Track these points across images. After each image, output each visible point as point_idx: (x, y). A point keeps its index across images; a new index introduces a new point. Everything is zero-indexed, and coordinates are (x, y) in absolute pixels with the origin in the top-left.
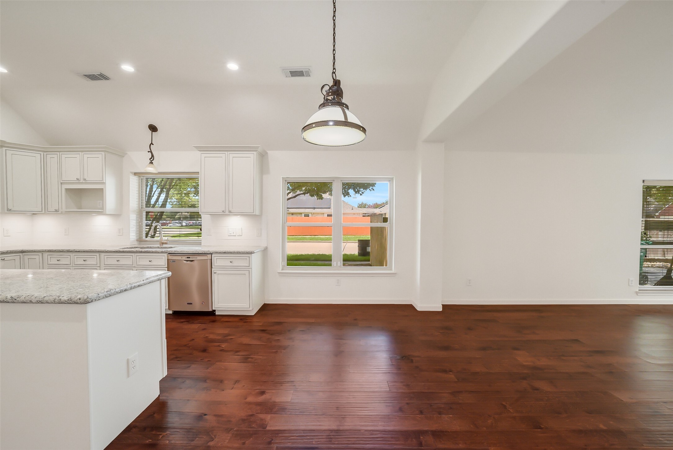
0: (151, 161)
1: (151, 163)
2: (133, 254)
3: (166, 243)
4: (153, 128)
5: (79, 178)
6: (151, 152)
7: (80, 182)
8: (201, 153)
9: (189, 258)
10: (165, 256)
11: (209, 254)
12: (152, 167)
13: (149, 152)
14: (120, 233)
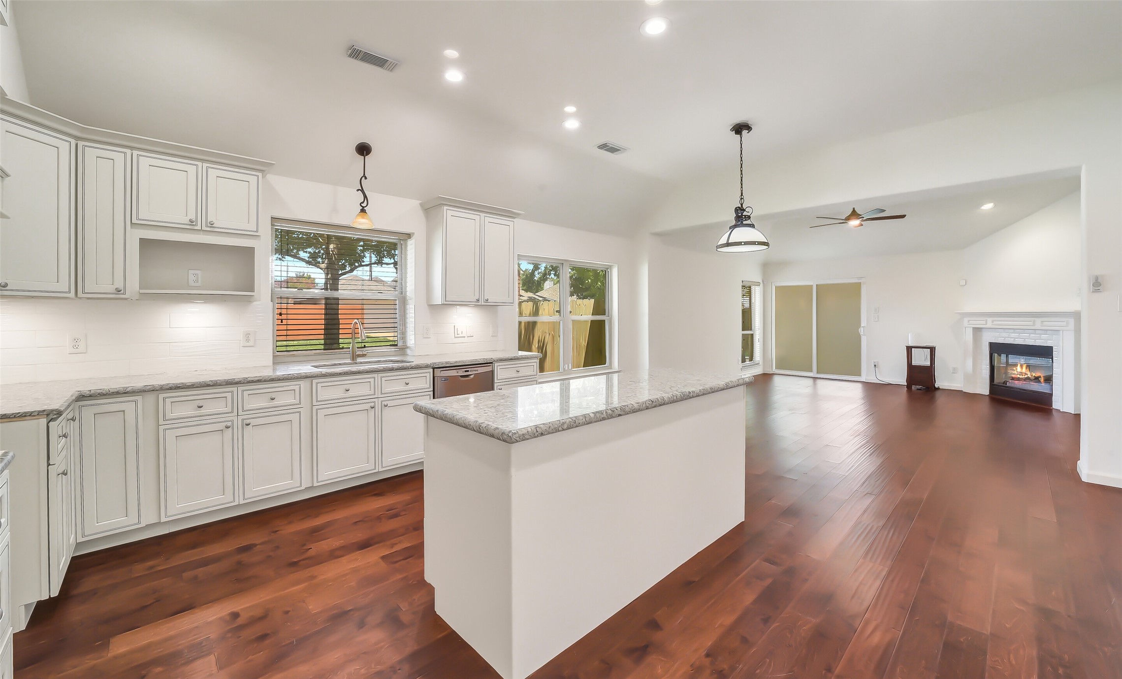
0: (363, 208)
1: (363, 210)
2: (375, 375)
4: (363, 150)
5: (194, 220)
6: (362, 190)
7: (196, 228)
8: (445, 208)
9: (468, 371)
10: (430, 372)
11: (492, 363)
12: (366, 219)
13: (358, 190)
14: (248, 340)
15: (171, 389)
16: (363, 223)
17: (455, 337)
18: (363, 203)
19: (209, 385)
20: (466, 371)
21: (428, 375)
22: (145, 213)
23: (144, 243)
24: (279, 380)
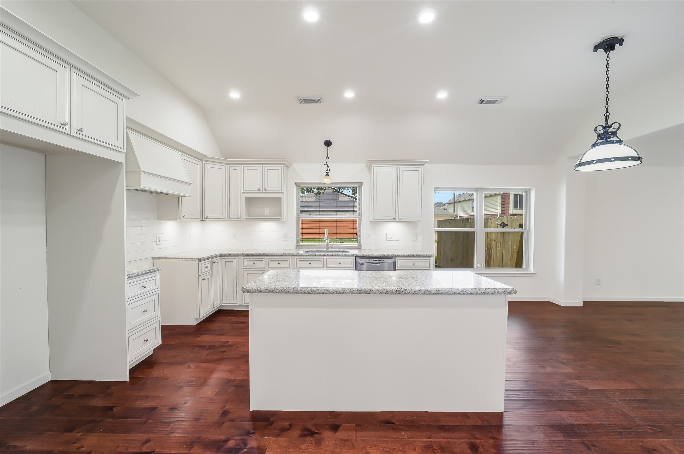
0: (327, 173)
1: (327, 175)
2: (324, 258)
3: (332, 248)
4: (328, 143)
5: (261, 188)
6: (327, 165)
7: (261, 192)
8: (373, 166)
9: (377, 260)
10: (353, 259)
11: (395, 257)
12: (328, 179)
13: (325, 165)
14: (285, 238)
15: (245, 255)
16: (327, 181)
17: (387, 241)
18: (327, 171)
19: (257, 255)
20: (375, 260)
21: (352, 260)
22: (246, 189)
23: (247, 199)
24: (282, 256)
